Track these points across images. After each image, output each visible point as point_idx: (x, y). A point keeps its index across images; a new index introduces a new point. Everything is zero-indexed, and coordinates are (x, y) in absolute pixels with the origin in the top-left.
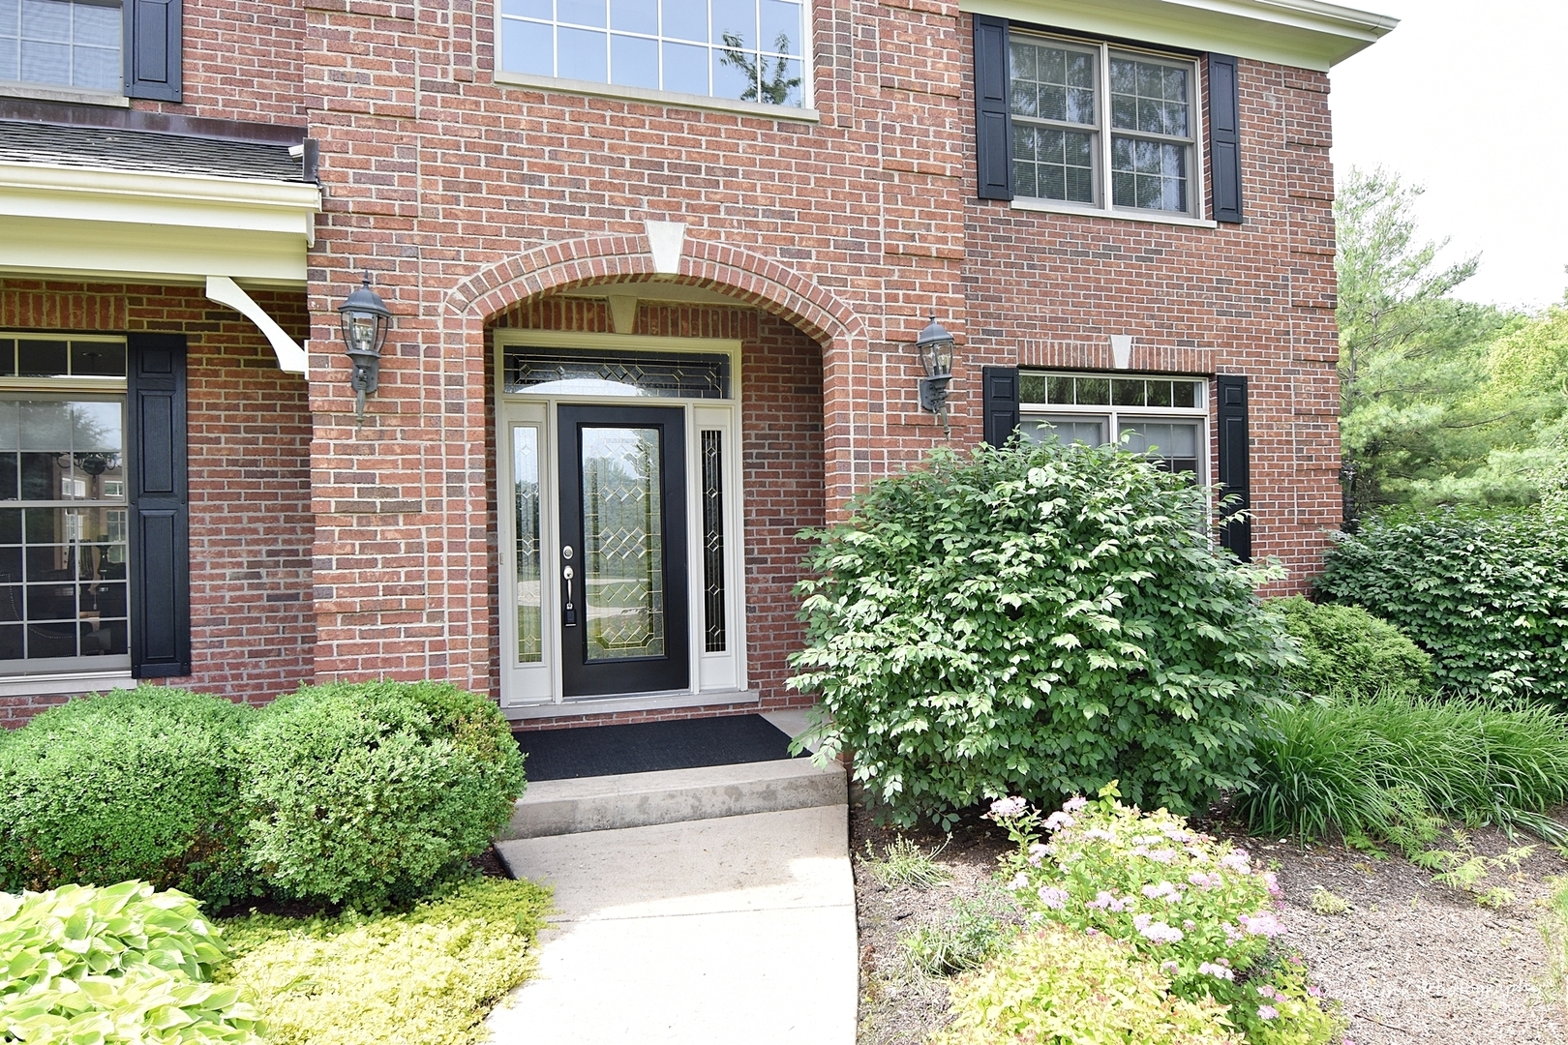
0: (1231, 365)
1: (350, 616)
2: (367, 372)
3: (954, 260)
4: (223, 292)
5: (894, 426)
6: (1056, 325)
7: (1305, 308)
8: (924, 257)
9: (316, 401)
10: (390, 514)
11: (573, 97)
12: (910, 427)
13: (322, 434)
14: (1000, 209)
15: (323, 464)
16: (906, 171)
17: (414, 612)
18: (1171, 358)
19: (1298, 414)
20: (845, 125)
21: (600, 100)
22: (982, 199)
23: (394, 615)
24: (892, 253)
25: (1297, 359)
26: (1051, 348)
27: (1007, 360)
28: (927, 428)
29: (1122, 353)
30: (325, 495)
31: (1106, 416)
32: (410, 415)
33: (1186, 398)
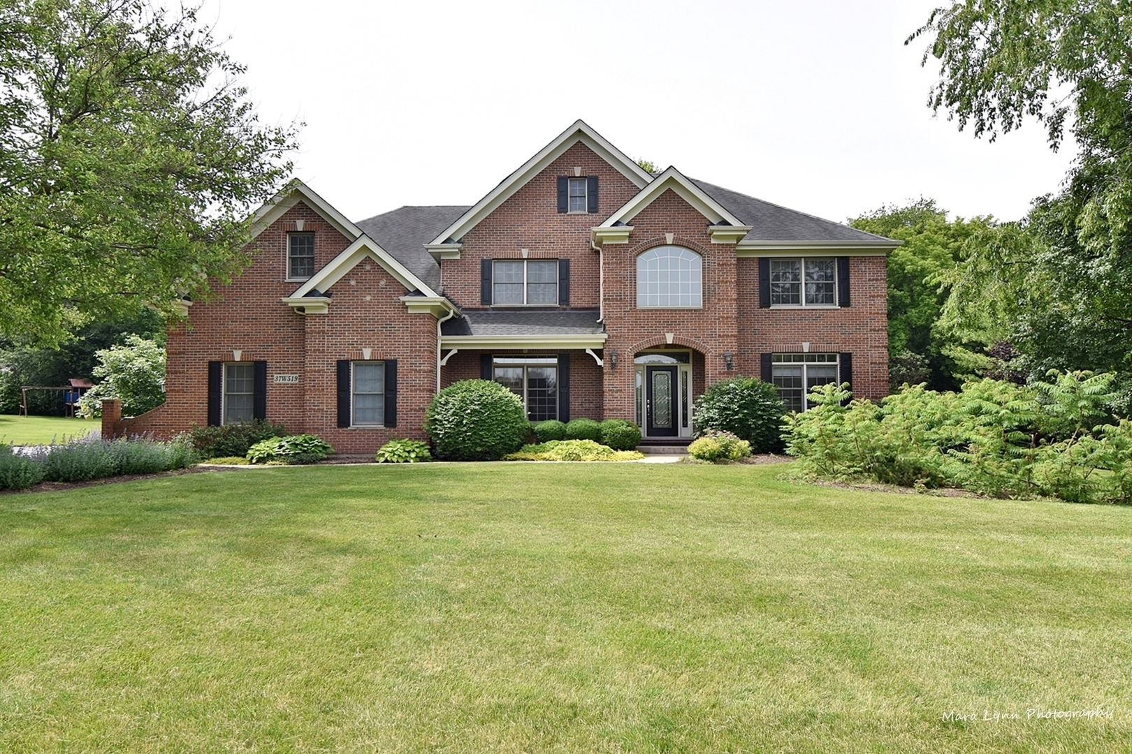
0: (845, 349)
1: (610, 410)
2: (613, 366)
3: (735, 336)
4: (589, 351)
5: (720, 373)
6: (784, 341)
7: (875, 330)
8: (728, 336)
9: (605, 371)
10: (617, 392)
11: (651, 310)
12: (724, 373)
13: (606, 377)
14: (767, 309)
15: (606, 382)
16: (723, 317)
17: (621, 410)
18: (823, 348)
19: (871, 363)
20: (709, 308)
21: (656, 310)
22: (761, 308)
23: (617, 410)
24: (720, 335)
25: (871, 346)
26: (782, 347)
27: (768, 351)
28: (728, 374)
29: (806, 347)
30: (606, 388)
31: (803, 365)
32: (621, 373)
33: (832, 359)
